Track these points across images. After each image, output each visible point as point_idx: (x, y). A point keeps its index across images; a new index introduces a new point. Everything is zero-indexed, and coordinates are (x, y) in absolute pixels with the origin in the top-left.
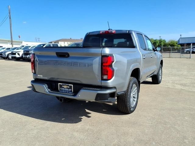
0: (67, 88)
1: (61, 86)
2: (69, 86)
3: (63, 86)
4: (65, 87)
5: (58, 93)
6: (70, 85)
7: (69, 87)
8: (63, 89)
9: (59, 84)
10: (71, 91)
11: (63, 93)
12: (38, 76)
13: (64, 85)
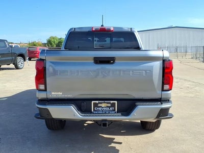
0: (107, 107)
1: (96, 105)
2: (110, 103)
3: (99, 105)
4: (103, 105)
5: (92, 115)
6: (112, 102)
7: (109, 105)
8: (100, 109)
9: (93, 102)
10: (114, 110)
11: (100, 115)
12: (53, 93)
13: (101, 103)
